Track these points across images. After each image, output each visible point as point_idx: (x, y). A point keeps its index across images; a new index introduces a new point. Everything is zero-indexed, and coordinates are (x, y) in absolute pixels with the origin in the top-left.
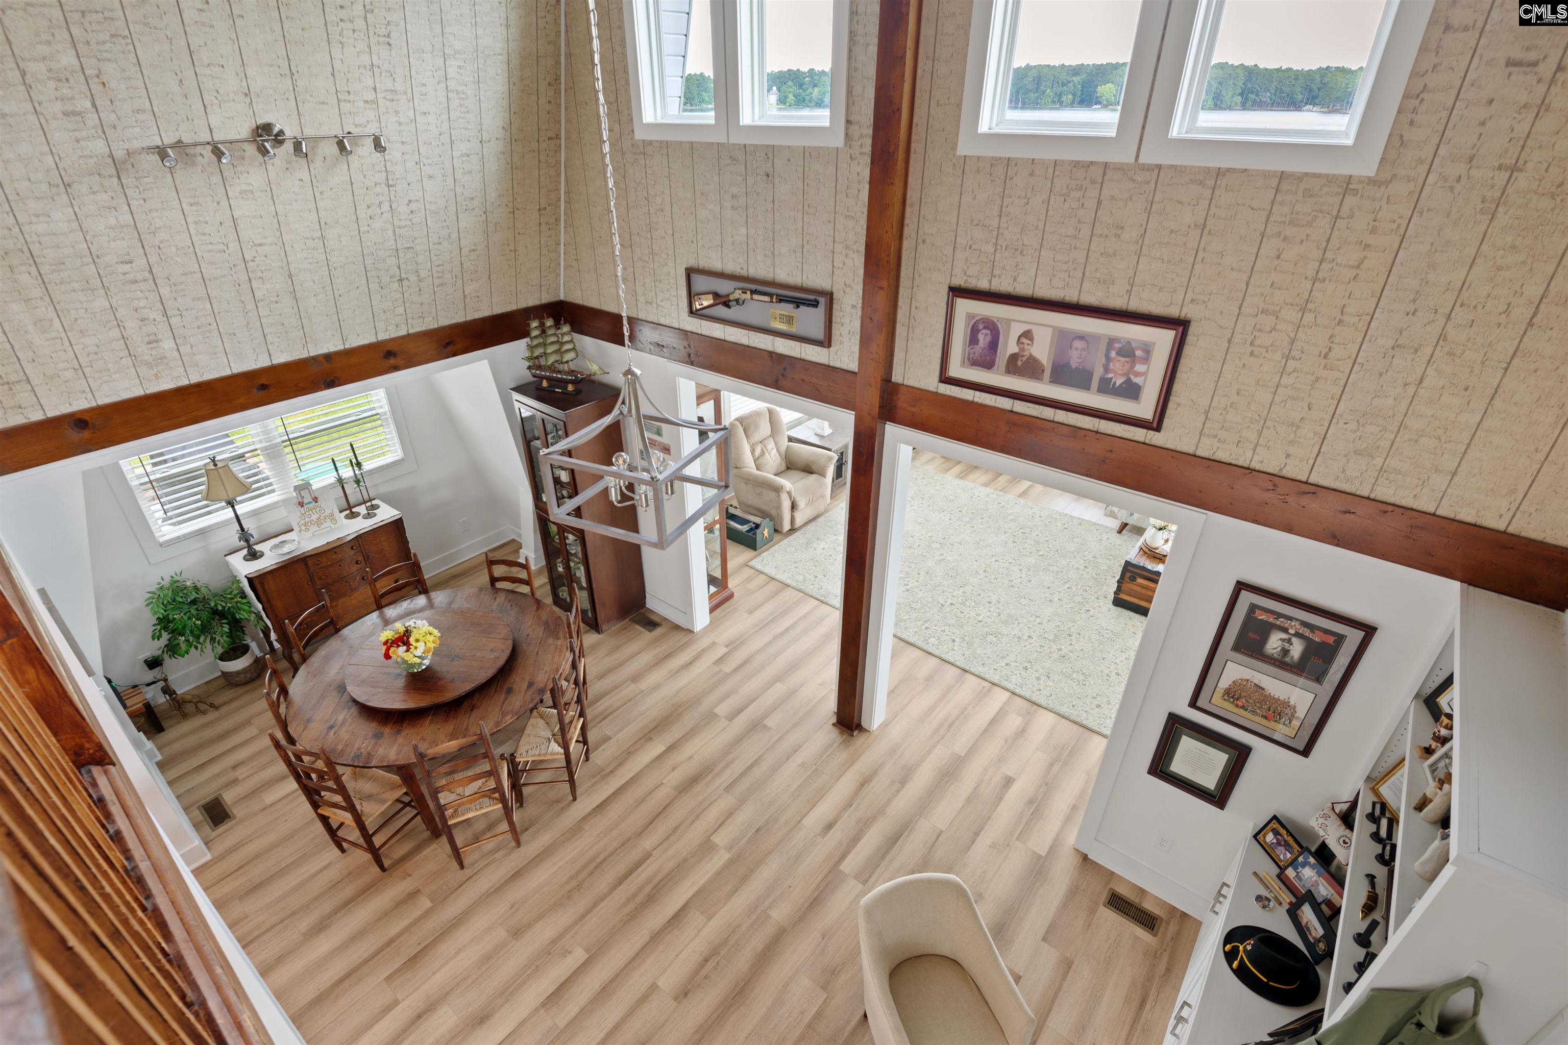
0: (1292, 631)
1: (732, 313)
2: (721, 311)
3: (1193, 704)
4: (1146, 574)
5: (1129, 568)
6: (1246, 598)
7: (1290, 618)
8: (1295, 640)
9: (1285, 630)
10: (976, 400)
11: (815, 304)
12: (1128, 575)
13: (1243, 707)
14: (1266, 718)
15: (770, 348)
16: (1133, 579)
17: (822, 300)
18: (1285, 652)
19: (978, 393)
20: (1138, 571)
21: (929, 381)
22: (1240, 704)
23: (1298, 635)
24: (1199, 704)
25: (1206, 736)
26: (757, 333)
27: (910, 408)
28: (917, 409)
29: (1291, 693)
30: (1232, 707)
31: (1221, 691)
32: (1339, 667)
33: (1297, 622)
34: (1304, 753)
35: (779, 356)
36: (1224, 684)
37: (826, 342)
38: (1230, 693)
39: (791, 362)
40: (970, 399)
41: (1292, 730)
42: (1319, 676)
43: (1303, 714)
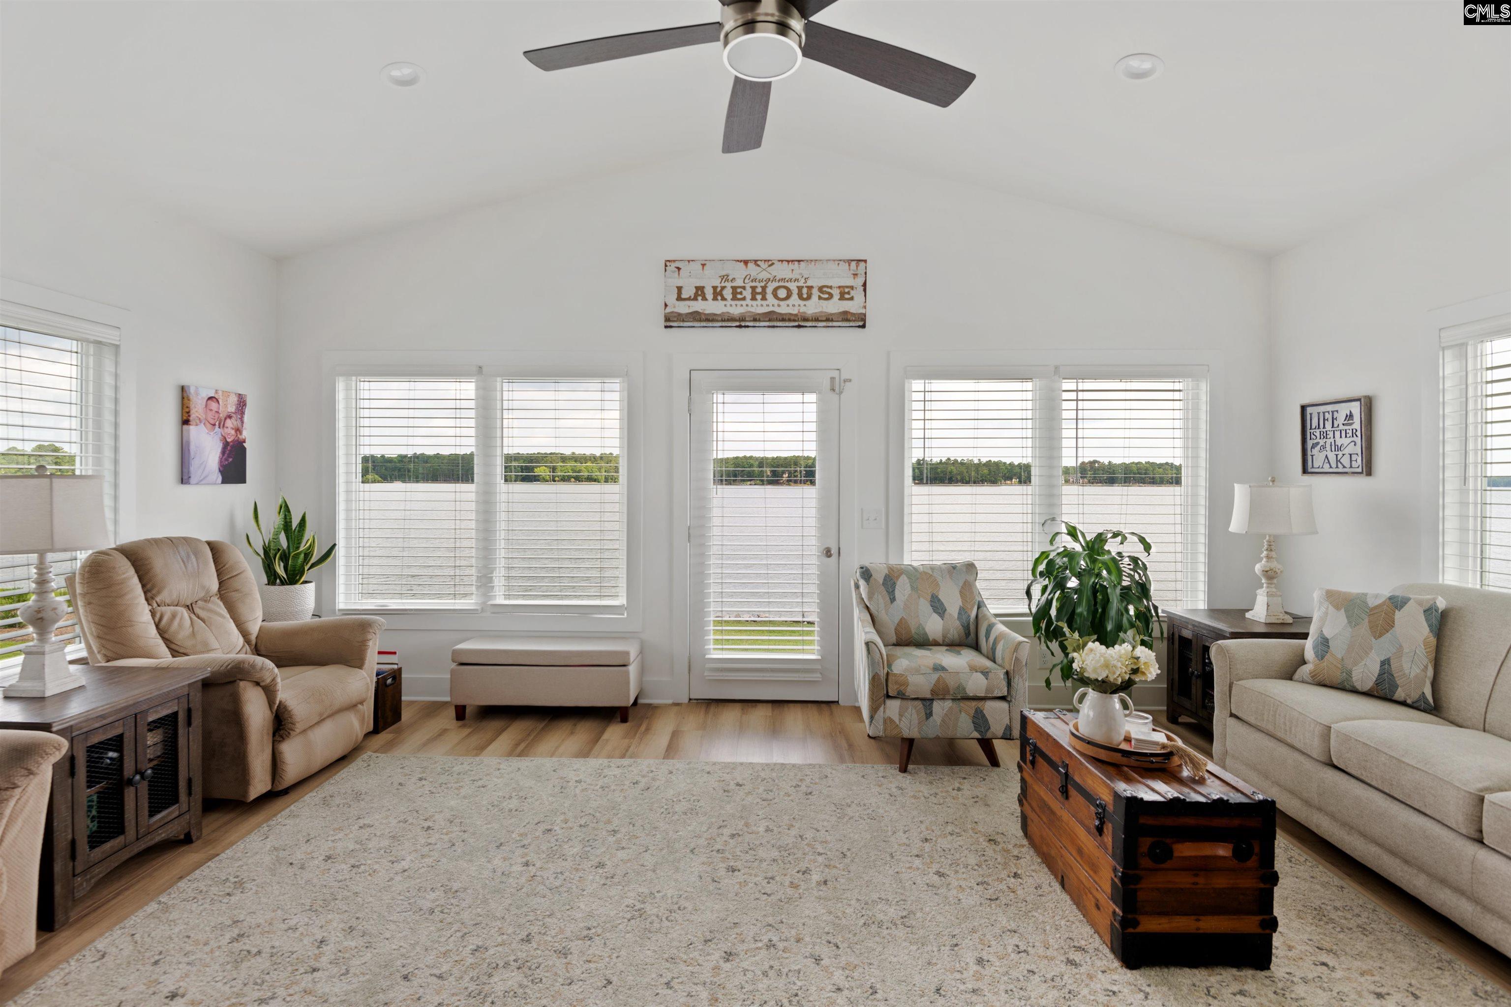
4: (1190, 821)
5: (1142, 820)
12: (1145, 843)
16: (1160, 854)
20: (1169, 821)
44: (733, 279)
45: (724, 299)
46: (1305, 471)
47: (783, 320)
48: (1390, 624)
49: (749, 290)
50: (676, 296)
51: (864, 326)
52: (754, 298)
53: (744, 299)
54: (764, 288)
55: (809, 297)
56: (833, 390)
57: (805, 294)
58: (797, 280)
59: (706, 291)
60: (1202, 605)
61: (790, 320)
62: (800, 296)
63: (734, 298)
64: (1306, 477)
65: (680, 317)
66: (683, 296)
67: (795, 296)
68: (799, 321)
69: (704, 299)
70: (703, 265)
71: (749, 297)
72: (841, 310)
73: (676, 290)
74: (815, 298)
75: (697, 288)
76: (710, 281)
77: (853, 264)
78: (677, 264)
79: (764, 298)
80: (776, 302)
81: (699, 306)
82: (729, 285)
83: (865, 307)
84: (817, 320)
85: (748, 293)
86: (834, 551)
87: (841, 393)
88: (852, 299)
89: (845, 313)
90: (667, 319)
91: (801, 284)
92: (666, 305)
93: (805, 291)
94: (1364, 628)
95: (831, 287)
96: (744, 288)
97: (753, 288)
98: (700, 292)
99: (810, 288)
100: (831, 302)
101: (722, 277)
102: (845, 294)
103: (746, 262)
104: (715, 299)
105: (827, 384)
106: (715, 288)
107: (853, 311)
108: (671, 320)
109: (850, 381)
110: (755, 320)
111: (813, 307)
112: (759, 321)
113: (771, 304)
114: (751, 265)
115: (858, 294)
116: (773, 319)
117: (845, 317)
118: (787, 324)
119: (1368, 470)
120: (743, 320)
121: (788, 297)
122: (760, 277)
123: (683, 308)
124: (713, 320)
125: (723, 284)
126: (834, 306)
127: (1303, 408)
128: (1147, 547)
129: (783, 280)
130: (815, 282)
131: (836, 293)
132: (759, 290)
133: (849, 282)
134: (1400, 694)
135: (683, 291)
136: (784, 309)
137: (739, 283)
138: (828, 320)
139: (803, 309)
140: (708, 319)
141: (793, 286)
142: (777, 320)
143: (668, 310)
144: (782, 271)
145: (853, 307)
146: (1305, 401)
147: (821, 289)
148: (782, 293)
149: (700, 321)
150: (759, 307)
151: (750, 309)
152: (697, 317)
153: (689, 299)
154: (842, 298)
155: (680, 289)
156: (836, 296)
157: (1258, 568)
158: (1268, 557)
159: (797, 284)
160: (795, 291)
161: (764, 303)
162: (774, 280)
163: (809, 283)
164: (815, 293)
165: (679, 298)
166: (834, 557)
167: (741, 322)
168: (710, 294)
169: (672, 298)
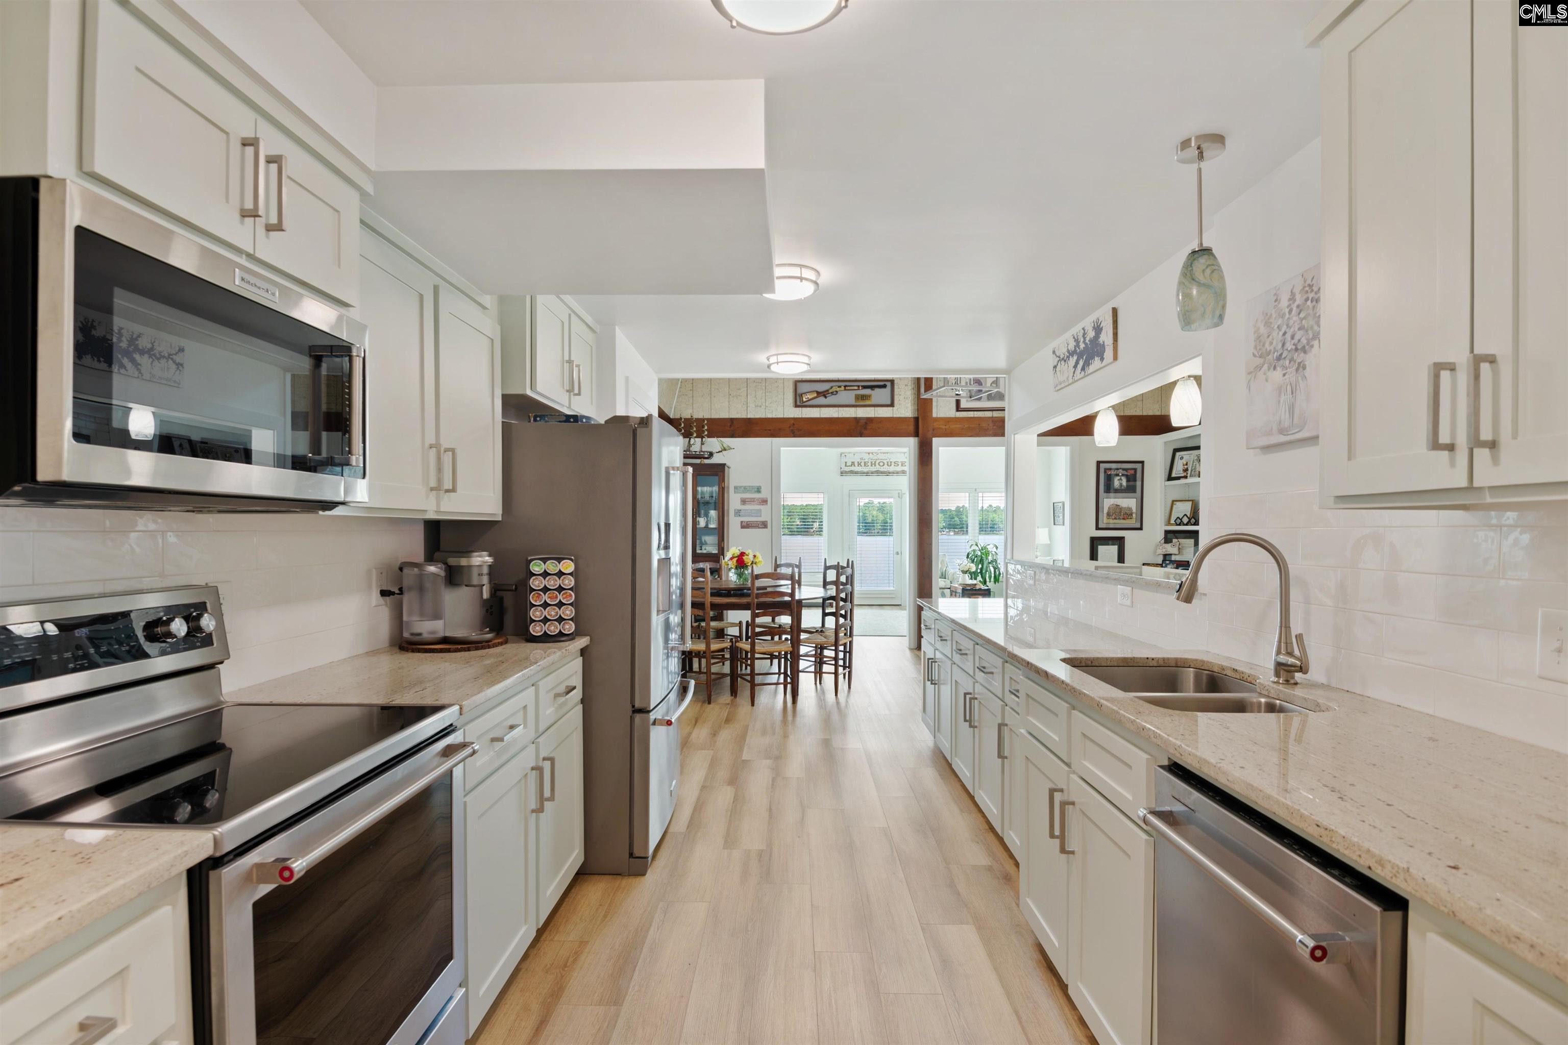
0: (1120, 474)
1: (831, 400)
2: (821, 400)
3: (1098, 528)
6: (1102, 466)
7: (1117, 469)
8: (1123, 478)
9: (1117, 475)
10: (975, 416)
11: (884, 386)
13: (1115, 519)
14: (1124, 519)
15: (853, 416)
17: (889, 384)
18: (1121, 485)
19: (975, 413)
21: (951, 413)
22: (1113, 517)
23: (1123, 475)
24: (1100, 527)
25: (1106, 541)
26: (845, 409)
27: (944, 427)
28: (947, 427)
29: (1129, 502)
30: (1111, 521)
31: (1105, 515)
32: (1139, 484)
33: (1120, 471)
34: (1141, 529)
35: (860, 418)
36: (1106, 511)
37: (892, 405)
38: (1109, 514)
39: (869, 420)
40: (972, 416)
41: (1133, 521)
42: (1134, 491)
43: (1134, 510)
44: (864, 459)
45: (861, 466)
46: (1055, 524)
47: (882, 473)
52: (872, 466)
53: (868, 466)
54: (875, 462)
55: (890, 466)
56: (899, 497)
57: (889, 464)
58: (886, 459)
59: (855, 463)
61: (884, 473)
63: (865, 466)
64: (1055, 526)
65: (846, 472)
67: (886, 465)
68: (887, 473)
69: (854, 466)
70: (854, 453)
71: (870, 465)
72: (902, 469)
73: (845, 463)
74: (893, 465)
76: (856, 460)
78: (846, 452)
79: (875, 466)
80: (879, 467)
81: (852, 468)
82: (863, 461)
84: (893, 473)
85: (869, 464)
86: (900, 553)
87: (901, 498)
88: (905, 466)
90: (842, 473)
91: (888, 460)
92: (841, 468)
95: (898, 462)
96: (868, 462)
97: (872, 462)
98: (853, 463)
99: (891, 462)
100: (898, 467)
101: (861, 458)
102: (903, 464)
103: (869, 453)
104: (858, 466)
105: (897, 495)
106: (858, 462)
108: (843, 473)
111: (892, 469)
112: (874, 473)
113: (877, 468)
114: (871, 453)
116: (878, 473)
117: (903, 472)
119: (1064, 525)
121: (883, 465)
122: (874, 457)
123: (847, 469)
125: (861, 461)
126: (899, 469)
127: (1054, 504)
128: (997, 548)
129: (882, 459)
130: (893, 460)
131: (900, 464)
133: (904, 460)
135: (847, 463)
136: (882, 469)
137: (866, 460)
138: (897, 473)
139: (888, 469)
140: (856, 473)
141: (885, 462)
143: (842, 470)
144: (881, 456)
145: (905, 469)
146: (1055, 501)
147: (895, 463)
148: (881, 464)
150: (873, 469)
151: (870, 469)
152: (852, 472)
153: (849, 466)
154: (902, 466)
156: (900, 465)
162: (879, 459)
164: (893, 463)
165: (846, 466)
166: (900, 555)
167: (867, 474)
168: (856, 465)
169: (843, 466)
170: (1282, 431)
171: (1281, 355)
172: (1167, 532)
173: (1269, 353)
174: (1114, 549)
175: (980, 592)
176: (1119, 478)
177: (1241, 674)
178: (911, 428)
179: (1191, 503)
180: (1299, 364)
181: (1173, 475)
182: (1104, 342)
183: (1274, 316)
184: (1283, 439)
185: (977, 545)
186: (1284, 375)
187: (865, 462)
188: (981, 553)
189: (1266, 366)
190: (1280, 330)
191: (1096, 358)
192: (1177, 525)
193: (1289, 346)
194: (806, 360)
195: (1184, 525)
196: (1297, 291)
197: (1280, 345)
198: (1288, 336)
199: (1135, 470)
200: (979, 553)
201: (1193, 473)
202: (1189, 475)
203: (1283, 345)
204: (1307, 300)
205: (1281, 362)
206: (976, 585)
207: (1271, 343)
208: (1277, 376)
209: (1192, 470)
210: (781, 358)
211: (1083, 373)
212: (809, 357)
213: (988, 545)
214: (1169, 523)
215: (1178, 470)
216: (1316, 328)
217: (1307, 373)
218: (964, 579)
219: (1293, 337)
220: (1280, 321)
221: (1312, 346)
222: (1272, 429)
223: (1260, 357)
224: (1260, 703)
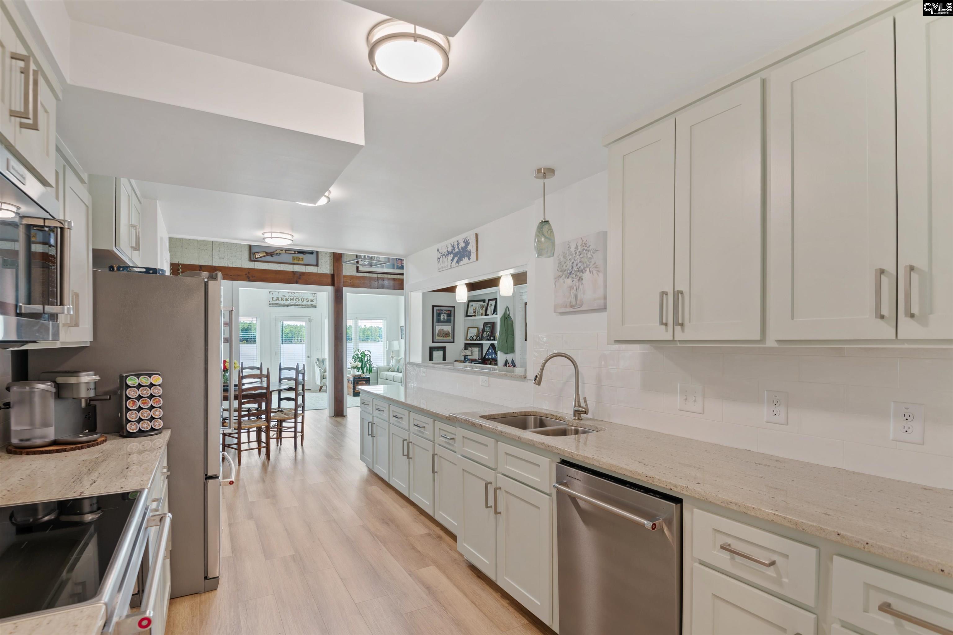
0: (444, 313)
1: (275, 259)
2: (269, 258)
3: (433, 342)
6: (435, 308)
7: (442, 310)
8: (445, 315)
9: (442, 313)
10: (368, 276)
11: (312, 254)
13: (442, 337)
14: (445, 337)
15: (292, 270)
17: (315, 253)
18: (444, 319)
19: (368, 274)
21: (354, 273)
22: (440, 336)
23: (445, 313)
24: (434, 341)
25: (438, 349)
26: (285, 265)
27: (349, 281)
28: (351, 281)
29: (447, 328)
30: (439, 338)
31: (437, 335)
32: (452, 318)
33: (444, 311)
34: (453, 342)
35: (296, 272)
36: (437, 333)
37: (317, 265)
38: (438, 334)
39: (302, 274)
40: (366, 276)
41: (450, 338)
42: (450, 322)
43: (450, 333)
44: (286, 296)
45: (284, 300)
46: (401, 339)
47: (298, 306)
48: (400, 362)
49: (290, 299)
50: (272, 299)
51: (316, 308)
52: (291, 301)
53: (288, 301)
54: (293, 298)
55: (304, 301)
57: (303, 300)
58: (301, 297)
59: (279, 298)
60: (386, 364)
61: (299, 306)
62: (302, 301)
63: (286, 300)
65: (273, 304)
66: (274, 299)
67: (300, 301)
68: (302, 306)
69: (279, 300)
70: (279, 293)
71: (290, 300)
72: (311, 304)
73: (272, 298)
74: (305, 301)
75: (277, 298)
76: (280, 297)
77: (314, 294)
78: (273, 292)
79: (293, 301)
80: (296, 302)
81: (277, 302)
82: (285, 297)
83: (316, 304)
84: (305, 306)
85: (289, 299)
86: (310, 356)
87: (311, 322)
88: (313, 302)
89: (312, 305)
90: (270, 304)
91: (302, 298)
92: (269, 301)
93: (303, 299)
94: (397, 363)
95: (308, 299)
96: (288, 298)
97: (291, 298)
98: (278, 299)
99: (304, 299)
100: (308, 302)
101: (283, 296)
102: (312, 300)
103: (288, 293)
104: (281, 300)
105: (308, 320)
106: (281, 298)
107: (314, 304)
108: (270, 305)
109: (313, 319)
110: (291, 305)
111: (304, 303)
112: (292, 306)
113: (295, 302)
114: (290, 293)
115: (315, 301)
116: (295, 305)
117: (312, 306)
118: (298, 307)
120: (288, 305)
121: (298, 301)
122: (292, 296)
123: (274, 302)
124: (281, 305)
125: (283, 297)
126: (309, 303)
127: (401, 327)
128: (370, 353)
129: (297, 297)
131: (310, 300)
132: (292, 299)
133: (313, 298)
134: (399, 371)
135: (274, 298)
136: (298, 303)
137: (287, 297)
138: (308, 306)
139: (302, 303)
141: (300, 298)
142: (296, 306)
143: (270, 302)
144: (297, 295)
145: (314, 303)
146: (401, 326)
147: (306, 299)
148: (297, 300)
149: (278, 305)
150: (292, 303)
151: (290, 303)
152: (277, 304)
153: (275, 300)
154: (311, 301)
155: (273, 298)
156: (310, 301)
157: (391, 356)
158: (392, 354)
159: (301, 298)
160: (300, 299)
161: (293, 302)
162: (295, 297)
163: (304, 298)
164: (305, 300)
165: (273, 300)
166: (310, 358)
167: (288, 306)
168: (280, 299)
169: (271, 300)
170: (572, 306)
171: (571, 272)
172: (466, 344)
173: (565, 271)
174: (441, 353)
175: (364, 379)
176: (443, 315)
177: (556, 417)
178: (329, 280)
179: (477, 329)
180: (580, 277)
181: (469, 314)
182: (470, 250)
183: (568, 254)
184: (572, 310)
185: (358, 351)
186: (573, 281)
187: (286, 298)
188: (361, 355)
189: (564, 276)
190: (571, 261)
191: (466, 258)
192: (471, 340)
193: (575, 269)
194: (290, 237)
195: (474, 340)
196: (579, 244)
197: (571, 268)
198: (575, 264)
199: (451, 311)
200: (360, 356)
201: (478, 314)
202: (476, 314)
203: (572, 268)
204: (584, 250)
205: (571, 275)
206: (361, 375)
207: (566, 266)
208: (569, 281)
209: (478, 312)
210: (274, 235)
211: (457, 264)
212: (292, 236)
213: (366, 351)
214: (466, 339)
215: (471, 312)
216: (588, 262)
217: (584, 282)
218: (354, 372)
219: (577, 265)
220: (571, 257)
221: (586, 271)
222: (567, 305)
223: (561, 271)
224: (571, 429)
